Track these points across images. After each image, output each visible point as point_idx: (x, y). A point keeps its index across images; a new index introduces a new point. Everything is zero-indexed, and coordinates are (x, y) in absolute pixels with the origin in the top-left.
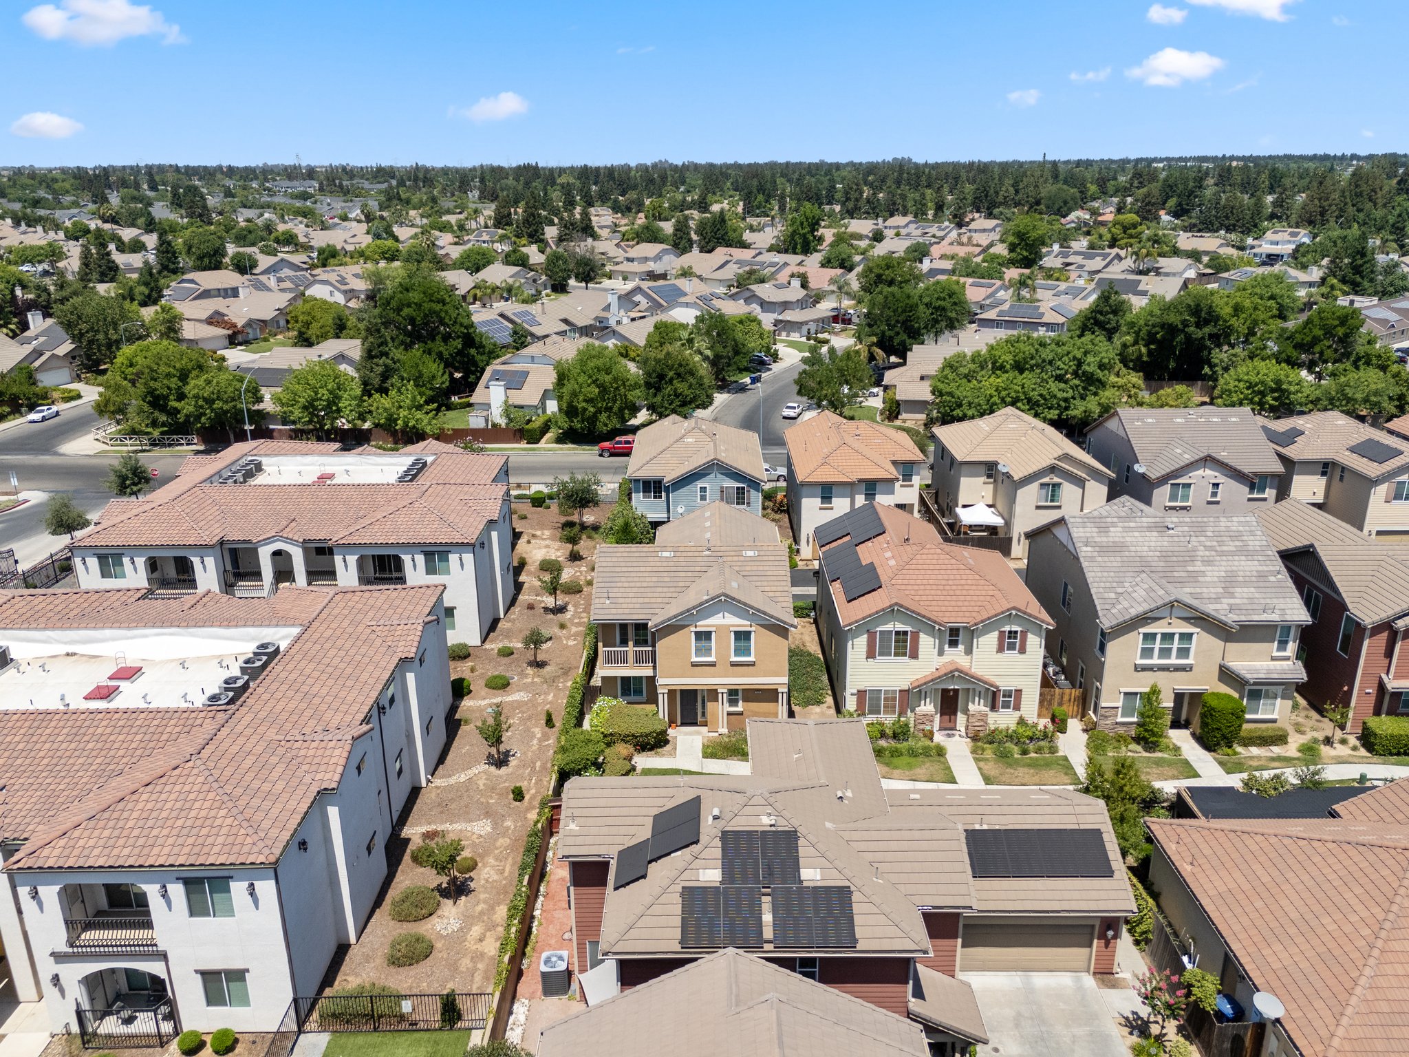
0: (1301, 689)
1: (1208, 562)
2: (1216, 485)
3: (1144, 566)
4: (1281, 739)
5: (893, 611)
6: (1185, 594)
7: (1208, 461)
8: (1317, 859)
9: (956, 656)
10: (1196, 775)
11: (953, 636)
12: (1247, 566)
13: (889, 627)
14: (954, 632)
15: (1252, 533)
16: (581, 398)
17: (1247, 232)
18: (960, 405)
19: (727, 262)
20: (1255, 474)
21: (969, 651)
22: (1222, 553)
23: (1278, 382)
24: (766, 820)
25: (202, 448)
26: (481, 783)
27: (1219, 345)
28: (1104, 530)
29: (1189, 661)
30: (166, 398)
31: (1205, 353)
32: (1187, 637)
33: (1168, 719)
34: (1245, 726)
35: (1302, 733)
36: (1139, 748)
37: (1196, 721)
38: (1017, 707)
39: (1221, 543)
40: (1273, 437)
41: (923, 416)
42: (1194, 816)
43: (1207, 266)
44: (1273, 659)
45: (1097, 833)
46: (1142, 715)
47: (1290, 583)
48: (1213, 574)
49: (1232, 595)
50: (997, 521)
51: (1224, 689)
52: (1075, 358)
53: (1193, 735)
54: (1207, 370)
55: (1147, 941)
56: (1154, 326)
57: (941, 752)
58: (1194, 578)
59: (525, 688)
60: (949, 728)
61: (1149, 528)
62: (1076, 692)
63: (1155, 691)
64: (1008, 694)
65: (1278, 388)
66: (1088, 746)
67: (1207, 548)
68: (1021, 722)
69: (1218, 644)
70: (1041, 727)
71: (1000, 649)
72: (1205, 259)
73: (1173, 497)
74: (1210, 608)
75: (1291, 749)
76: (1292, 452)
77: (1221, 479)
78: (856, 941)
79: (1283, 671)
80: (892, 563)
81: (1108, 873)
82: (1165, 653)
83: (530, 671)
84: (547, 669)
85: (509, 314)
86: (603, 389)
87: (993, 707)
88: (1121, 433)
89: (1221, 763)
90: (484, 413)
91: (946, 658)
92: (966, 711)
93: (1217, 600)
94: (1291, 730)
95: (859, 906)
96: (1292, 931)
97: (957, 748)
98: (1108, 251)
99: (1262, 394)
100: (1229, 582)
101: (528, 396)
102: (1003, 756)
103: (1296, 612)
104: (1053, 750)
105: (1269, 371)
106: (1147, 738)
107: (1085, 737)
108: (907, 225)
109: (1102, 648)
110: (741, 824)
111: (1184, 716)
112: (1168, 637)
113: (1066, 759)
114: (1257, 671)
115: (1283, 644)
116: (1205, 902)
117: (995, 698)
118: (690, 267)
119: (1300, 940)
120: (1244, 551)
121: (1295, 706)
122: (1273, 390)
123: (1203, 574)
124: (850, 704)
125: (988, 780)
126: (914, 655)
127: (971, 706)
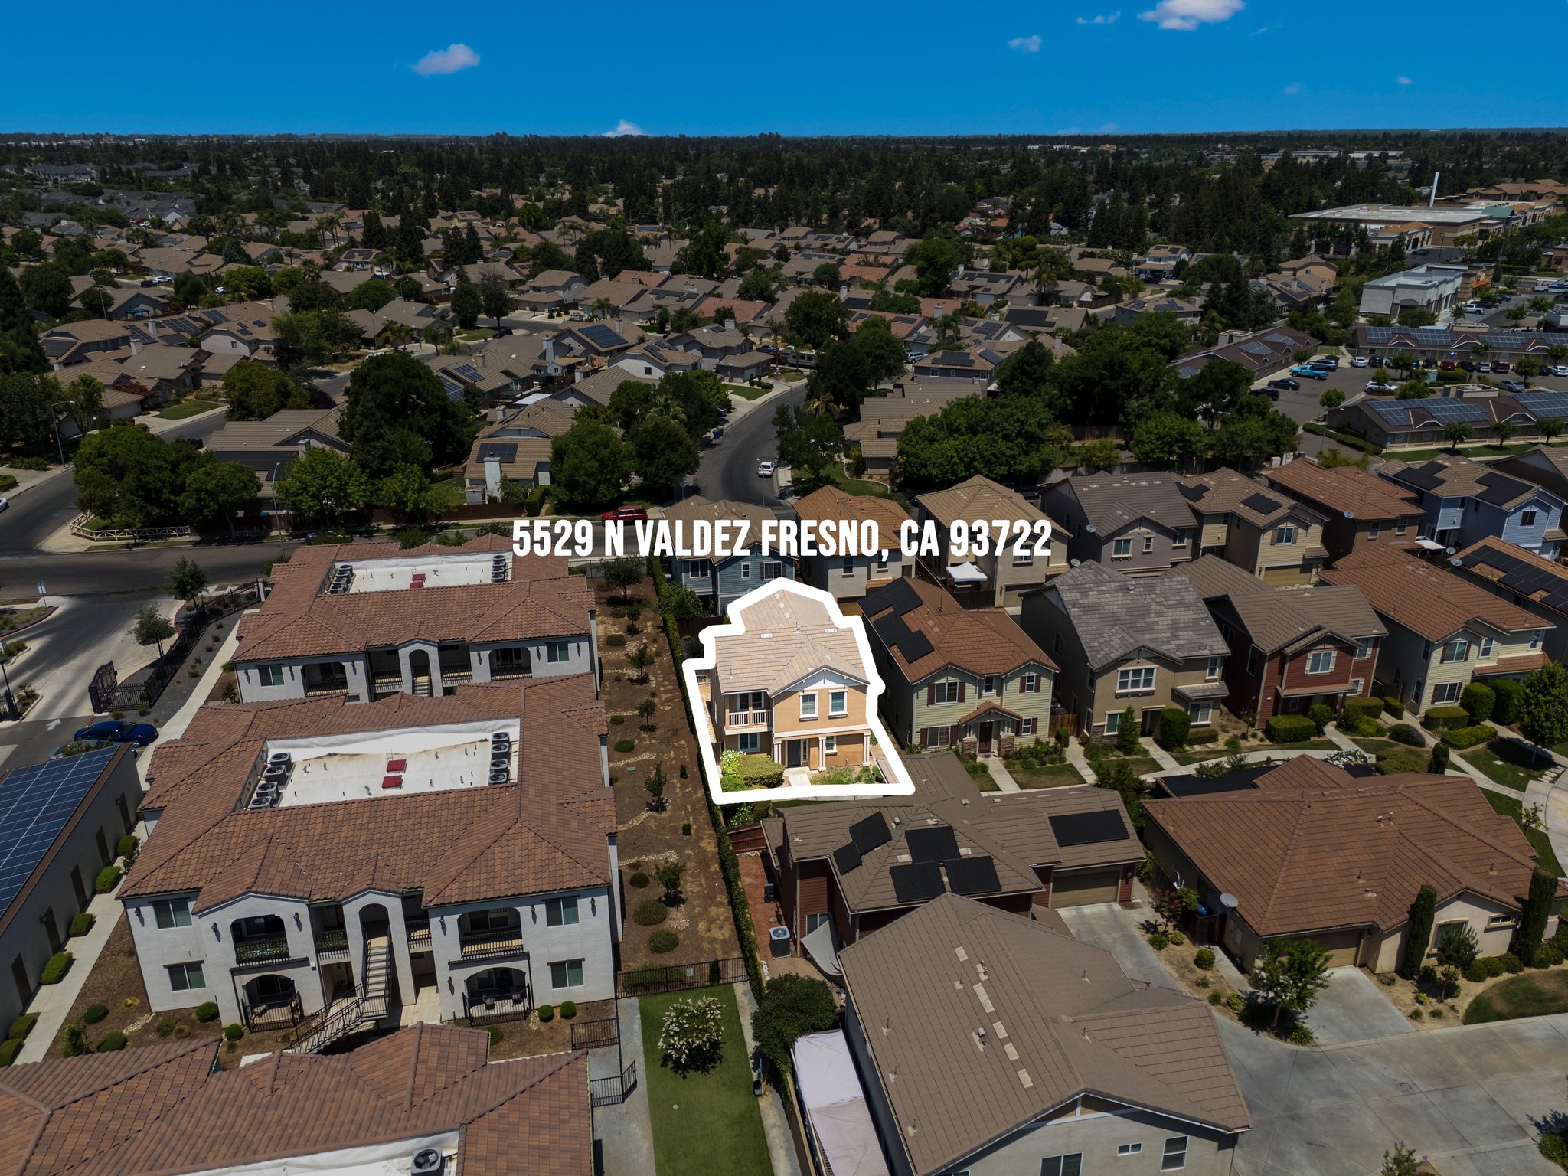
0: (1225, 701)
1: (1159, 614)
2: (1149, 540)
3: (1114, 620)
4: (1213, 738)
5: (946, 670)
6: (1146, 639)
7: (1143, 521)
8: (1249, 814)
9: (991, 697)
10: (1161, 769)
11: (990, 683)
12: (1186, 615)
13: (943, 680)
14: (989, 680)
15: (1187, 589)
16: (582, 472)
17: (1131, 247)
18: (925, 466)
19: (642, 292)
20: (1177, 528)
21: (1000, 693)
22: (1168, 607)
23: (1182, 434)
24: (931, 822)
25: (197, 538)
26: (652, 824)
27: (1130, 396)
28: (1084, 594)
29: (1152, 688)
30: (159, 491)
31: (1119, 401)
32: (1149, 671)
33: (1139, 730)
34: (1192, 731)
35: (1227, 732)
36: (1121, 754)
37: (1157, 730)
38: (1034, 731)
39: (1167, 599)
40: (1185, 491)
41: (887, 471)
42: (1169, 796)
43: (1101, 288)
44: (1207, 681)
45: (1117, 811)
46: (1121, 730)
47: (1215, 626)
48: (1163, 623)
49: (1177, 638)
50: (982, 577)
51: (1176, 706)
52: (1018, 420)
53: (1155, 740)
54: (1122, 418)
55: (1149, 878)
56: (1075, 379)
57: (984, 768)
58: (1151, 627)
59: (648, 749)
60: (986, 750)
61: (1116, 591)
62: (1072, 716)
63: (1130, 711)
64: (1027, 722)
65: (1182, 439)
66: (1085, 755)
67: (1159, 603)
68: (1038, 741)
69: (1168, 674)
70: (1052, 744)
71: (1022, 690)
72: (1099, 280)
73: (1117, 551)
74: (1164, 649)
75: (1221, 745)
76: (1202, 505)
77: (1153, 535)
78: (1000, 887)
79: (1213, 689)
80: (936, 630)
81: (1126, 836)
82: (1135, 684)
83: (644, 734)
84: (658, 732)
85: (451, 369)
86: (601, 462)
87: (1018, 733)
88: (1072, 496)
89: (1177, 759)
90: (480, 488)
91: (983, 700)
92: (998, 738)
93: (1168, 643)
94: (1219, 730)
95: (999, 868)
96: (1238, 857)
97: (995, 764)
98: (1009, 272)
99: (1170, 445)
100: (1175, 628)
101: (522, 468)
102: (1028, 768)
103: (1219, 646)
104: (1062, 760)
105: (1171, 422)
106: (1126, 744)
107: (1082, 749)
108: (805, 236)
109: (1092, 684)
110: (915, 825)
111: (1148, 727)
112: (1137, 673)
113: (1071, 766)
114: (1196, 691)
115: (1212, 673)
116: (1185, 848)
117: (1020, 725)
118: (607, 300)
119: (1243, 862)
120: (1182, 604)
121: (1221, 713)
122: (1178, 441)
123: (1157, 623)
124: (916, 740)
125: (1022, 787)
126: (962, 700)
127: (1002, 734)
